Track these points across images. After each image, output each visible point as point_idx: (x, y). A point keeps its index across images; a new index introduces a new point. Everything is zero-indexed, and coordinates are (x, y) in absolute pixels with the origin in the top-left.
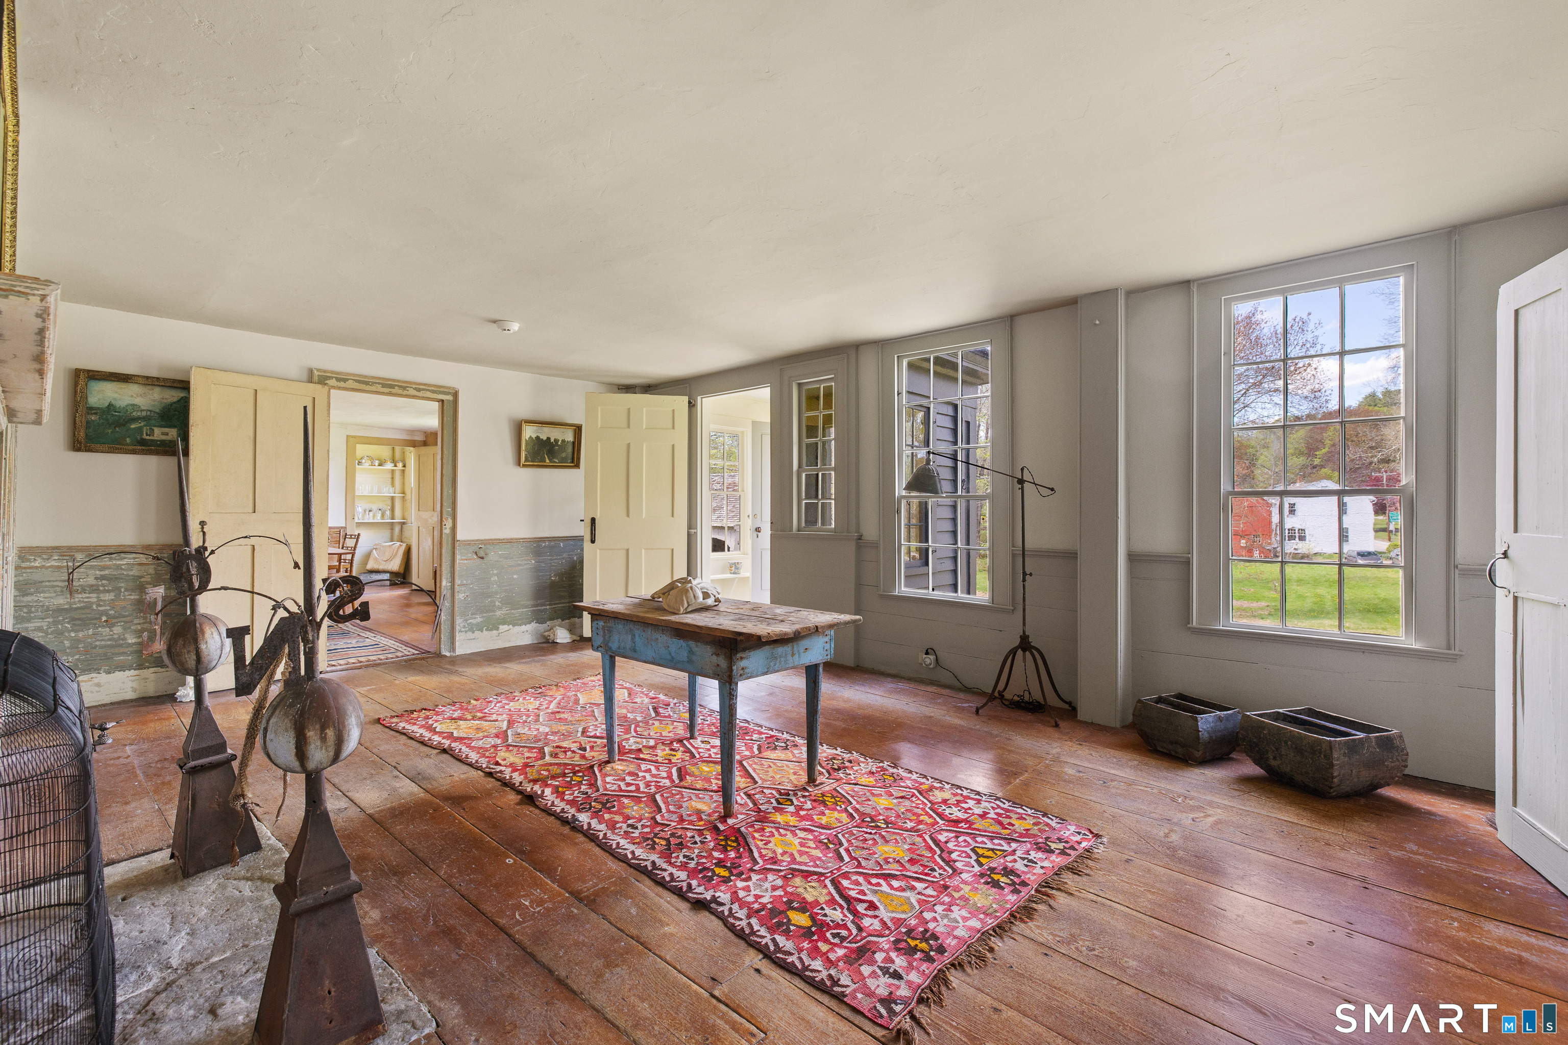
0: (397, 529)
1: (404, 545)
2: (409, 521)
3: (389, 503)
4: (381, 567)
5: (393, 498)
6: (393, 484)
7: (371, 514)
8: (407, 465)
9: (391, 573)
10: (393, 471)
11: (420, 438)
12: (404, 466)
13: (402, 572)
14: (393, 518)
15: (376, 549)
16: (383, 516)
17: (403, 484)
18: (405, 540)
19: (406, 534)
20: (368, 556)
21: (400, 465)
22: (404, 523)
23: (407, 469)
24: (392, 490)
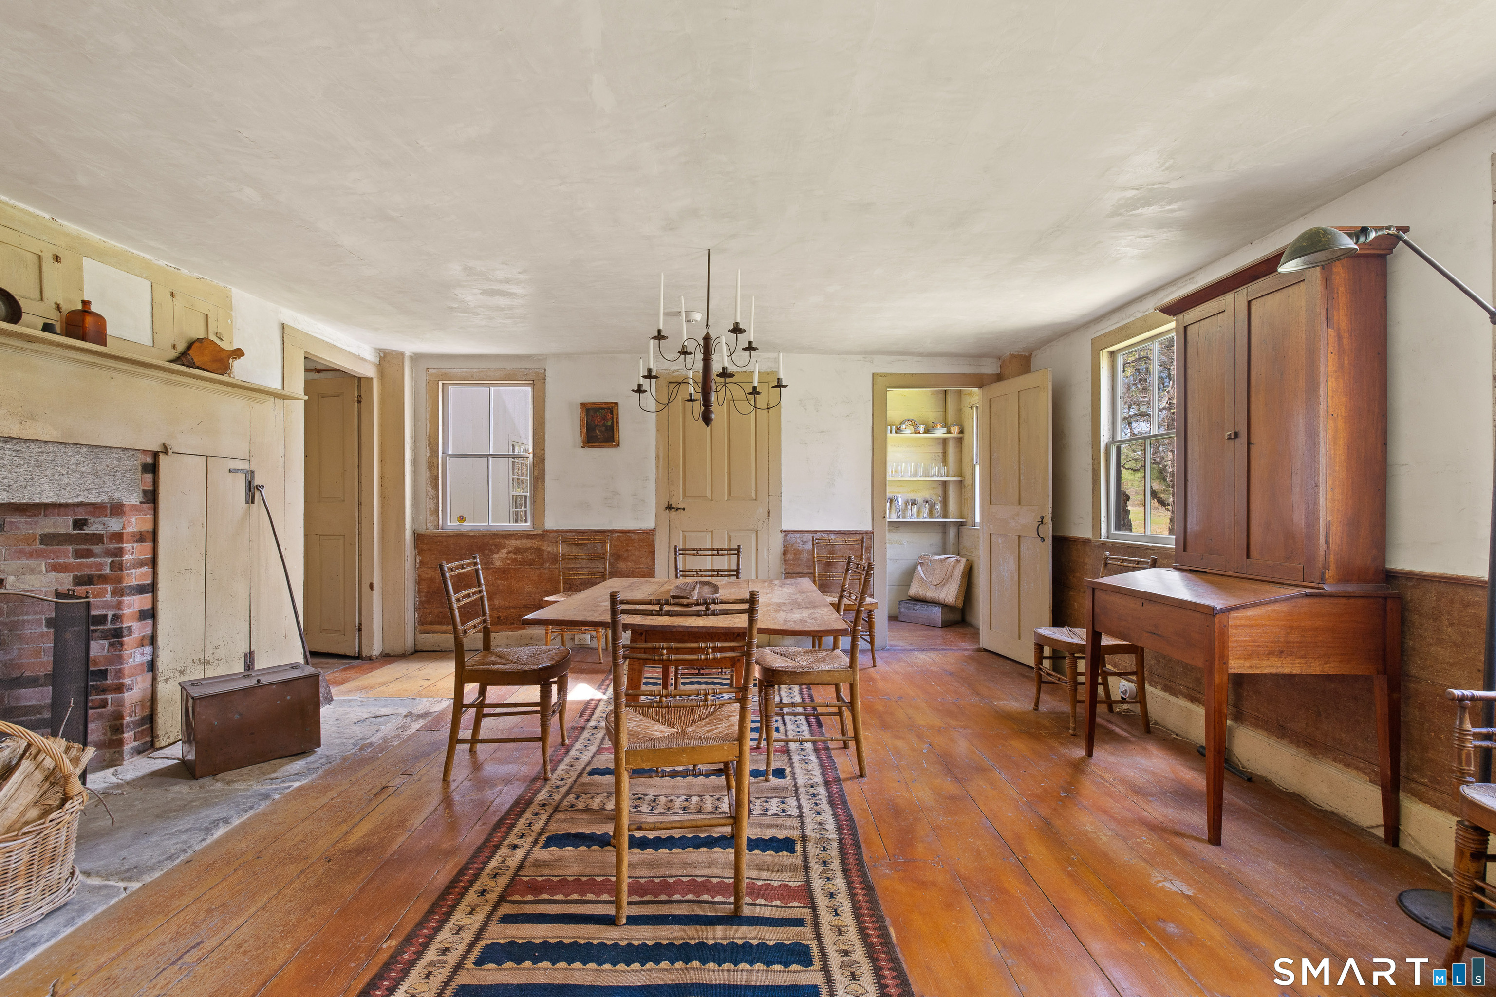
0: (952, 533)
1: (964, 560)
2: (970, 522)
3: (940, 491)
4: (930, 594)
5: (945, 484)
6: (945, 461)
7: (915, 509)
8: (966, 431)
9: (944, 606)
10: (945, 441)
11: (990, 368)
12: (962, 432)
13: (960, 605)
14: (945, 517)
15: (922, 564)
16: (931, 514)
17: (960, 461)
18: (964, 552)
19: (966, 542)
20: (910, 574)
21: (955, 430)
22: (962, 524)
23: (966, 436)
24: (943, 471)
